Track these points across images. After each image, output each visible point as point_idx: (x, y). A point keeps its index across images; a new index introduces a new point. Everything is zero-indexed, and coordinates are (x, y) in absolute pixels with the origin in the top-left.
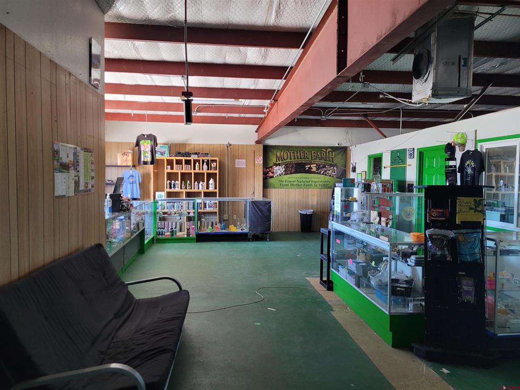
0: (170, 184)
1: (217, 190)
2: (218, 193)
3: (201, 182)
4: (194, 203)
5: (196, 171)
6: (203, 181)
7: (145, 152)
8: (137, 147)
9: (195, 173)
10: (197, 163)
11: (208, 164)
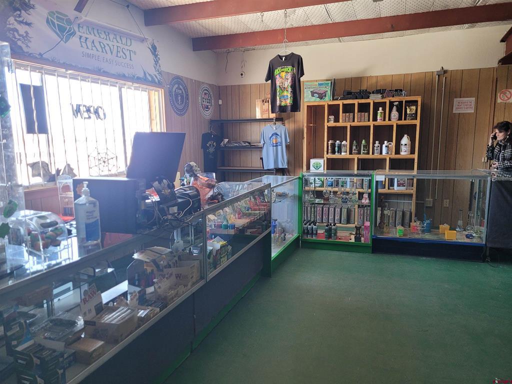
0: (333, 146)
1: (416, 156)
2: (416, 161)
3: (386, 142)
4: (370, 182)
5: (376, 123)
6: (390, 140)
7: (283, 89)
8: (270, 81)
9: (374, 126)
10: (380, 109)
11: (399, 110)
